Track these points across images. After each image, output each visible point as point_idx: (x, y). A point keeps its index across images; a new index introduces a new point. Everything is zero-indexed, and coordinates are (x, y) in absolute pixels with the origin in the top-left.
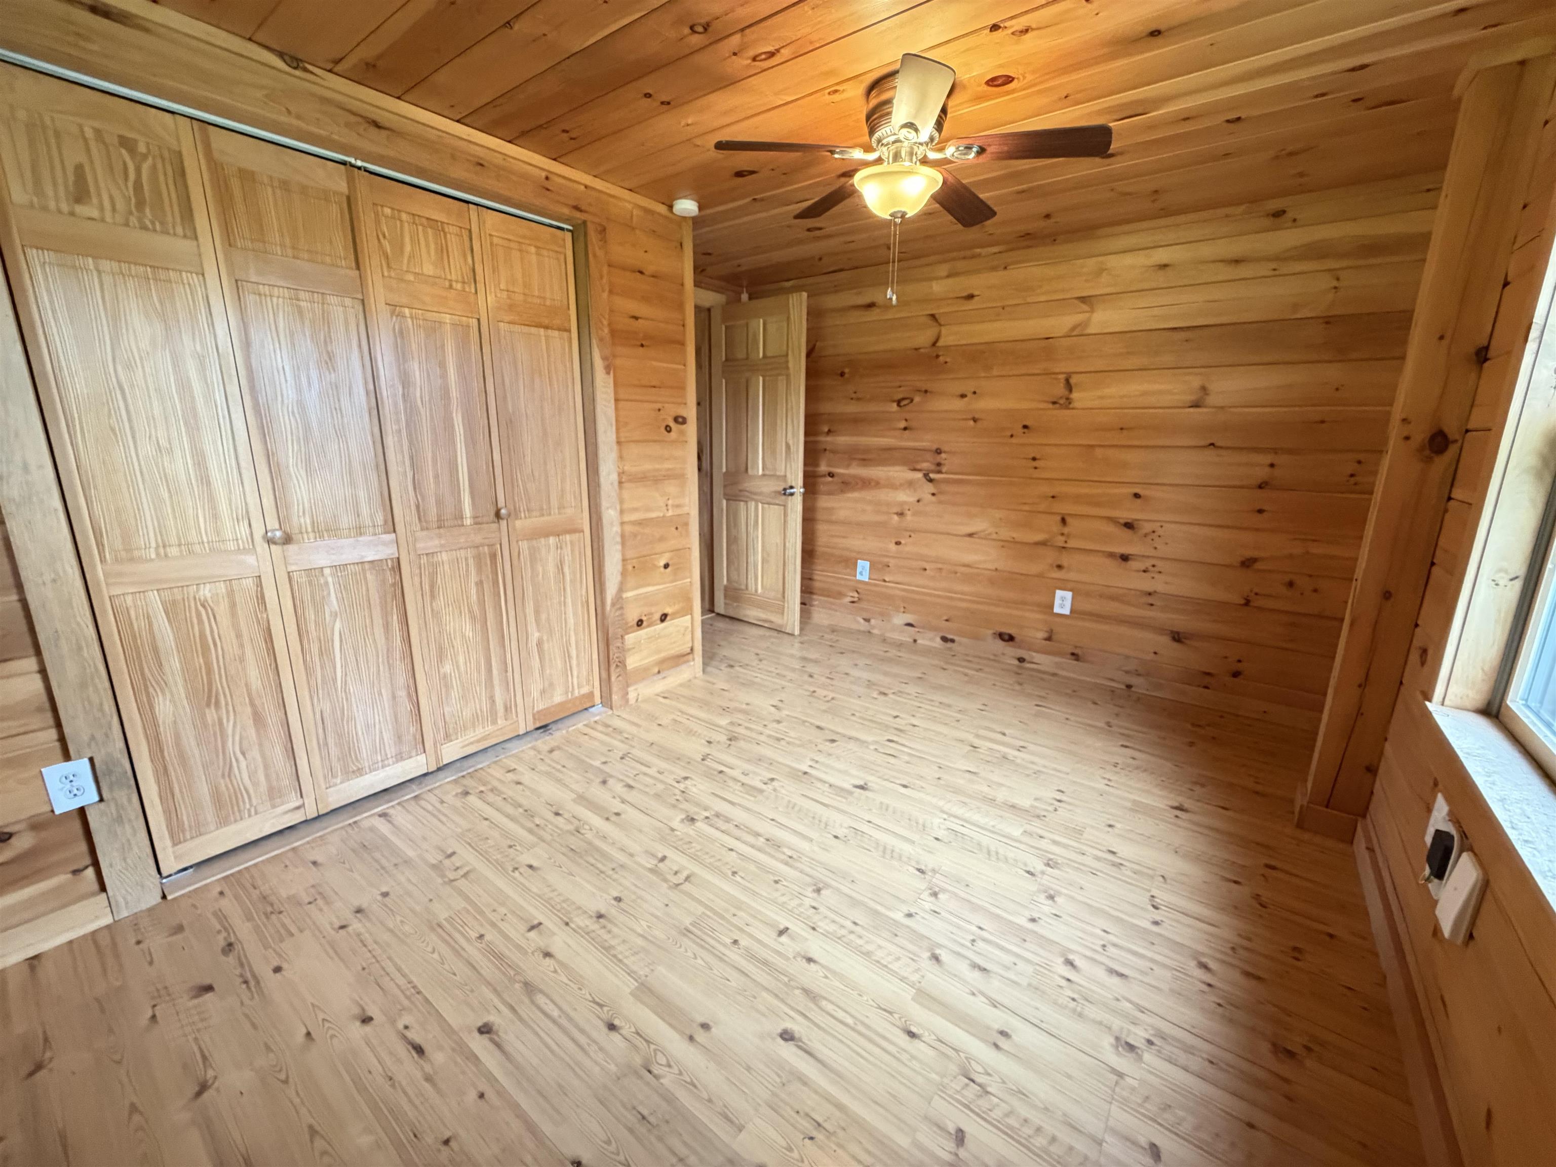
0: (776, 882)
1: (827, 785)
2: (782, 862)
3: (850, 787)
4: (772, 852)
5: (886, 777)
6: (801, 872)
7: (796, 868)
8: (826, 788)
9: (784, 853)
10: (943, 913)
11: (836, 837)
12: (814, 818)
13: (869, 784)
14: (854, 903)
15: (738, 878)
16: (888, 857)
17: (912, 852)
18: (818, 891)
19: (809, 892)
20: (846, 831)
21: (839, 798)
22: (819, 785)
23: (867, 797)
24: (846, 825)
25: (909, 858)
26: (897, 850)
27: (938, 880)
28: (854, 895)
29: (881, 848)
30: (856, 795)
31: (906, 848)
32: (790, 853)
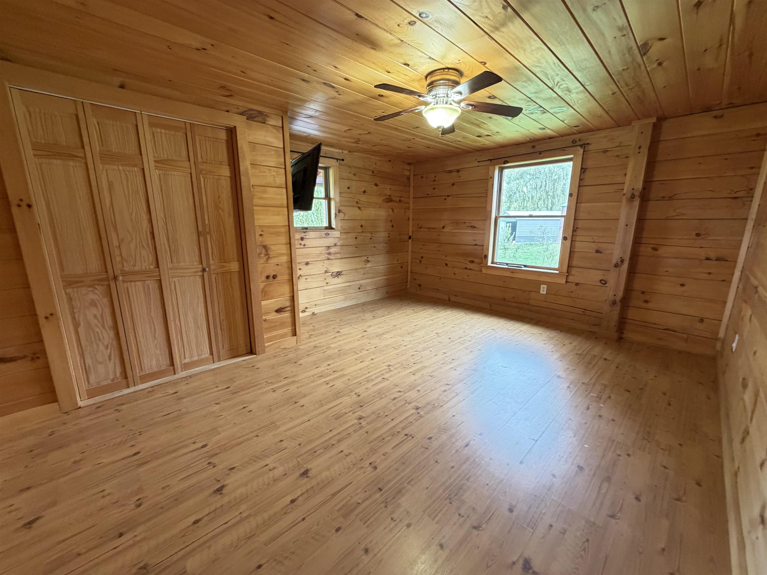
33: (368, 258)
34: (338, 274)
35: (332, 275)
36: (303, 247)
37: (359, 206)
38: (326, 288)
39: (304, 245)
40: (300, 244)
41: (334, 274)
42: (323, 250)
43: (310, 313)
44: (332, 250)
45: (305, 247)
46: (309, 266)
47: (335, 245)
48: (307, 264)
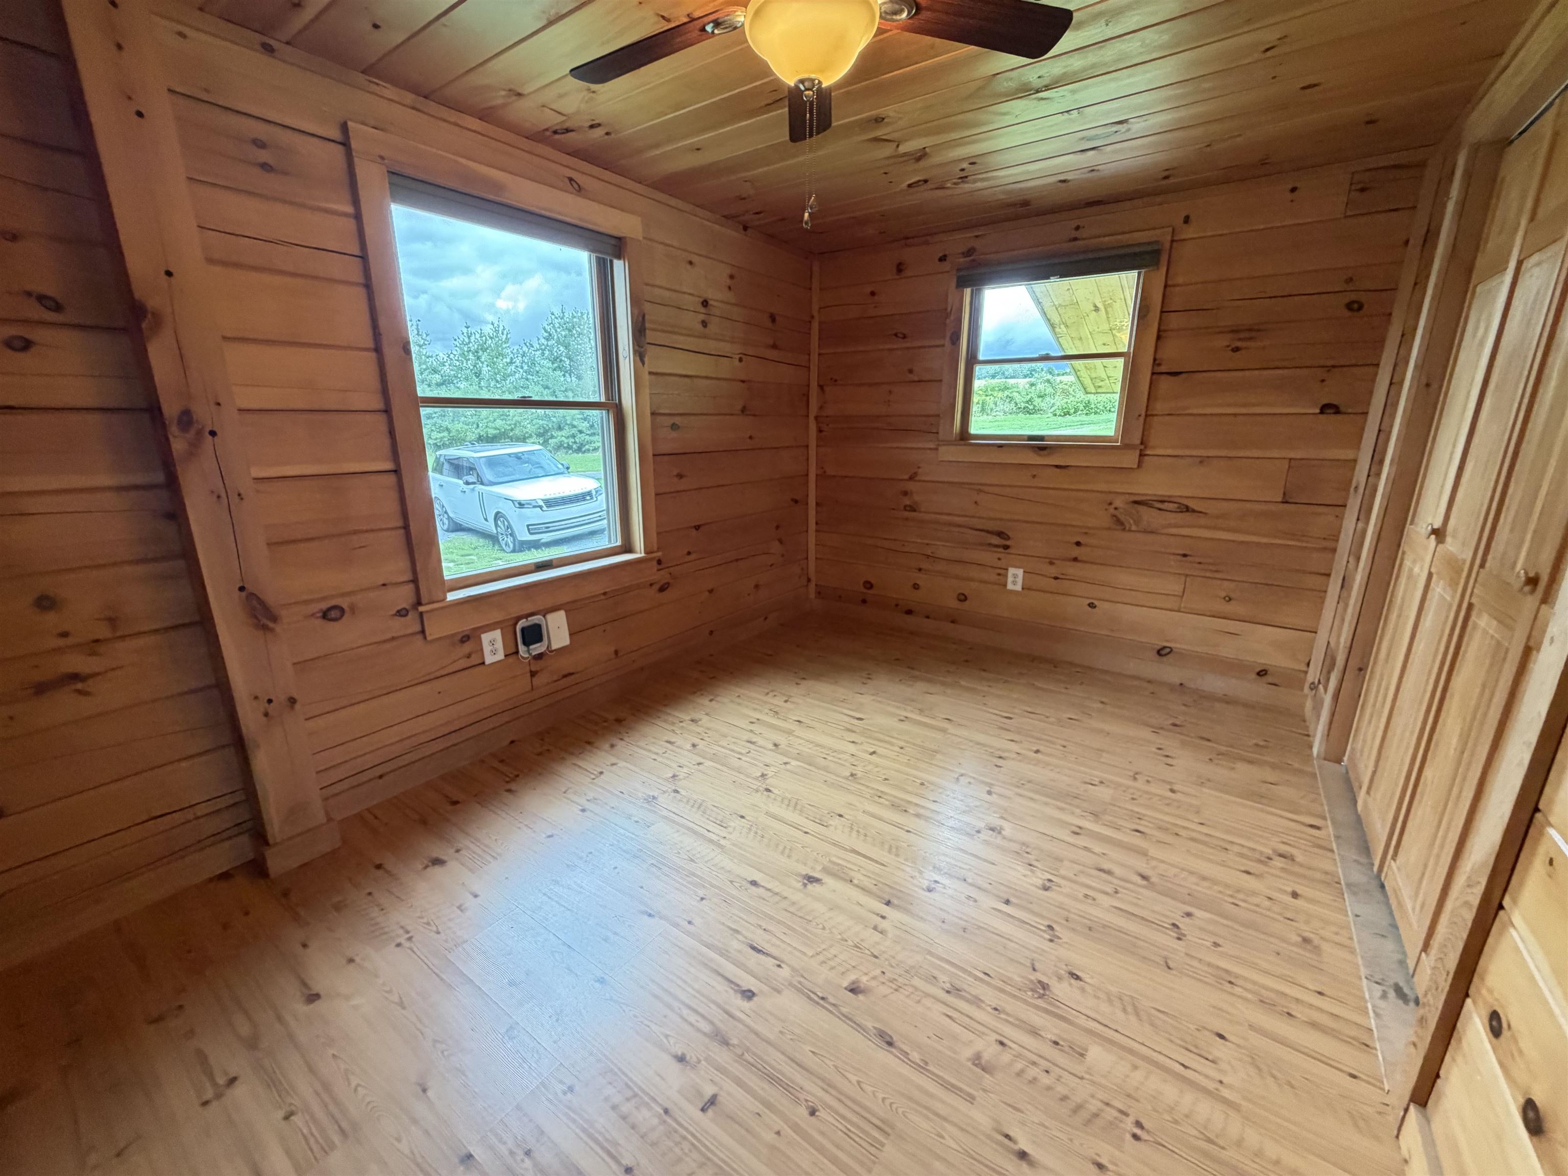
0: (886, 779)
1: (855, 882)
2: (886, 794)
3: (828, 880)
4: (897, 801)
5: (777, 898)
6: (868, 787)
7: (873, 789)
8: (858, 878)
9: (887, 800)
10: (762, 765)
11: (841, 816)
12: (866, 835)
13: (799, 885)
14: (826, 769)
15: (919, 781)
16: (794, 801)
17: (771, 805)
18: (852, 775)
19: (860, 774)
20: (831, 822)
21: (840, 862)
22: (867, 883)
23: (805, 864)
24: (832, 828)
25: (775, 799)
26: (784, 806)
27: (756, 784)
28: (825, 773)
29: (799, 807)
30: (819, 868)
31: (775, 809)
32: (881, 800)
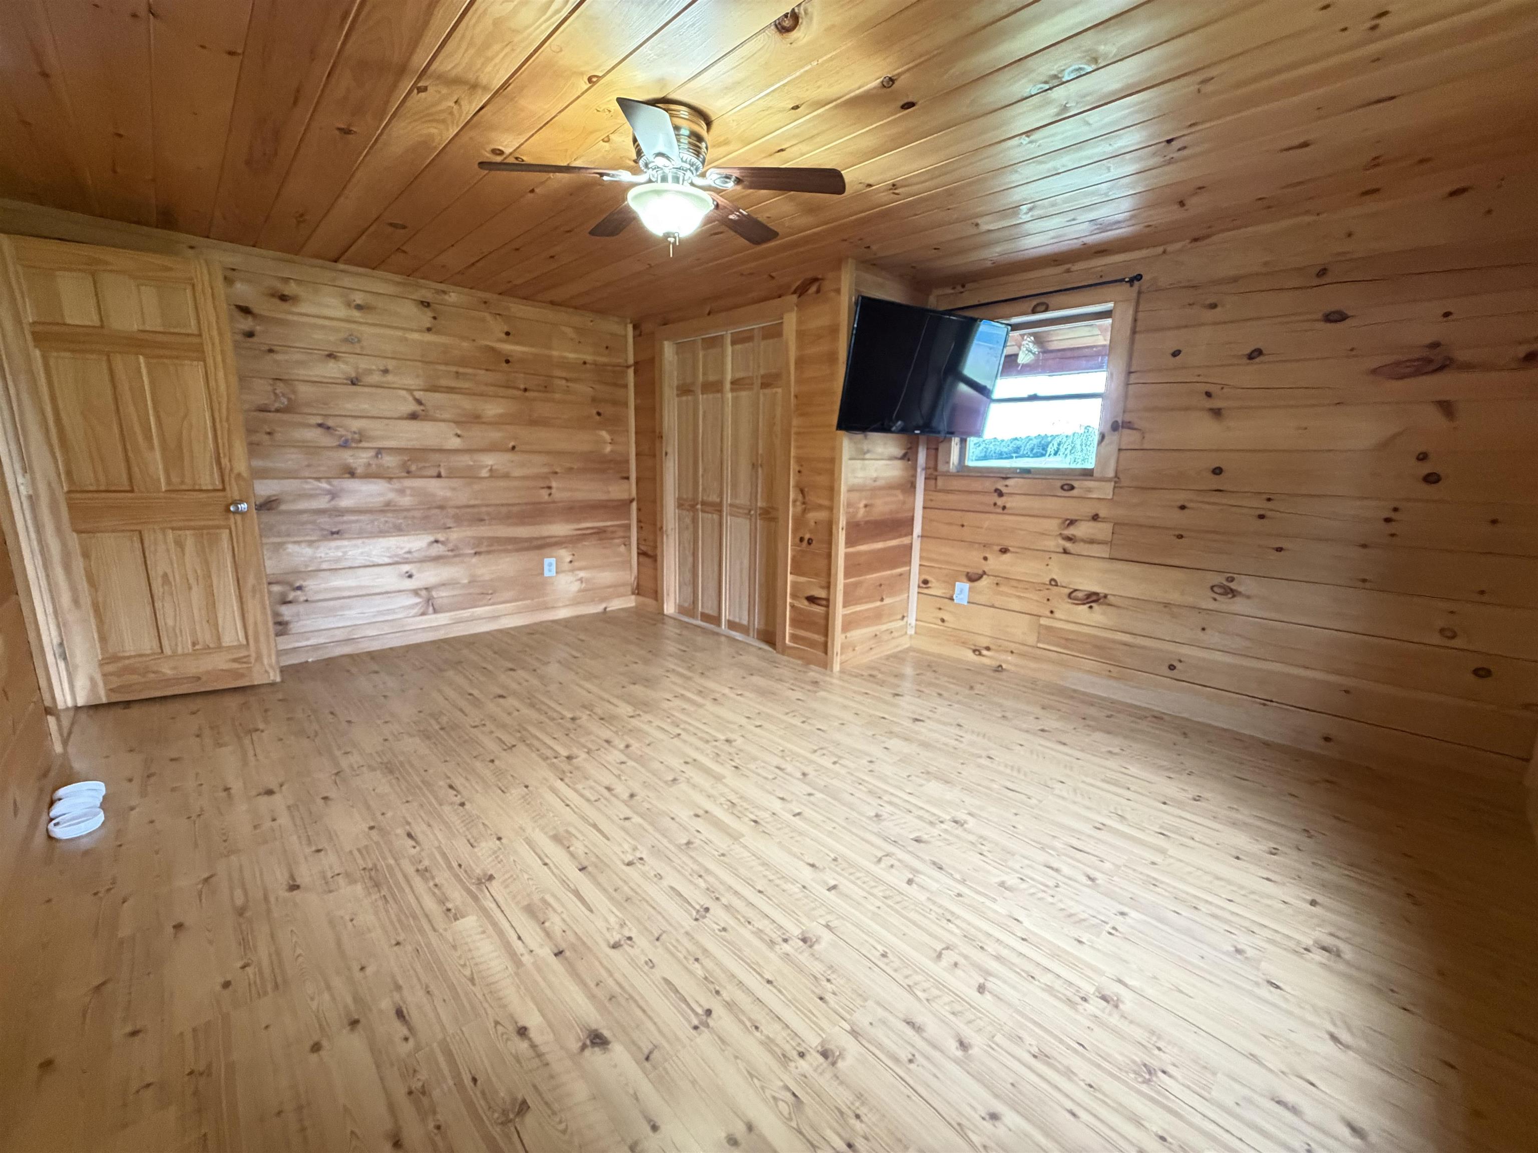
33: (1232, 580)
34: (1094, 598)
35: (1069, 595)
36: (1000, 510)
37: (1216, 404)
38: (1043, 621)
39: (1004, 508)
40: (995, 504)
41: (1080, 595)
42: (1053, 525)
43: (995, 664)
44: (1081, 530)
45: (1005, 511)
46: (1006, 557)
47: (1095, 518)
48: (1004, 551)
